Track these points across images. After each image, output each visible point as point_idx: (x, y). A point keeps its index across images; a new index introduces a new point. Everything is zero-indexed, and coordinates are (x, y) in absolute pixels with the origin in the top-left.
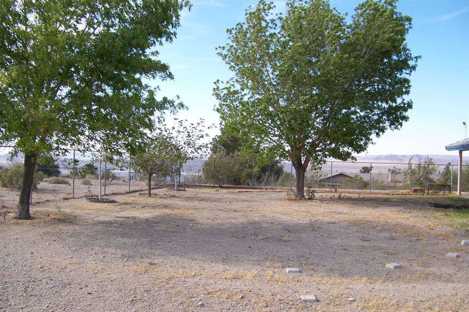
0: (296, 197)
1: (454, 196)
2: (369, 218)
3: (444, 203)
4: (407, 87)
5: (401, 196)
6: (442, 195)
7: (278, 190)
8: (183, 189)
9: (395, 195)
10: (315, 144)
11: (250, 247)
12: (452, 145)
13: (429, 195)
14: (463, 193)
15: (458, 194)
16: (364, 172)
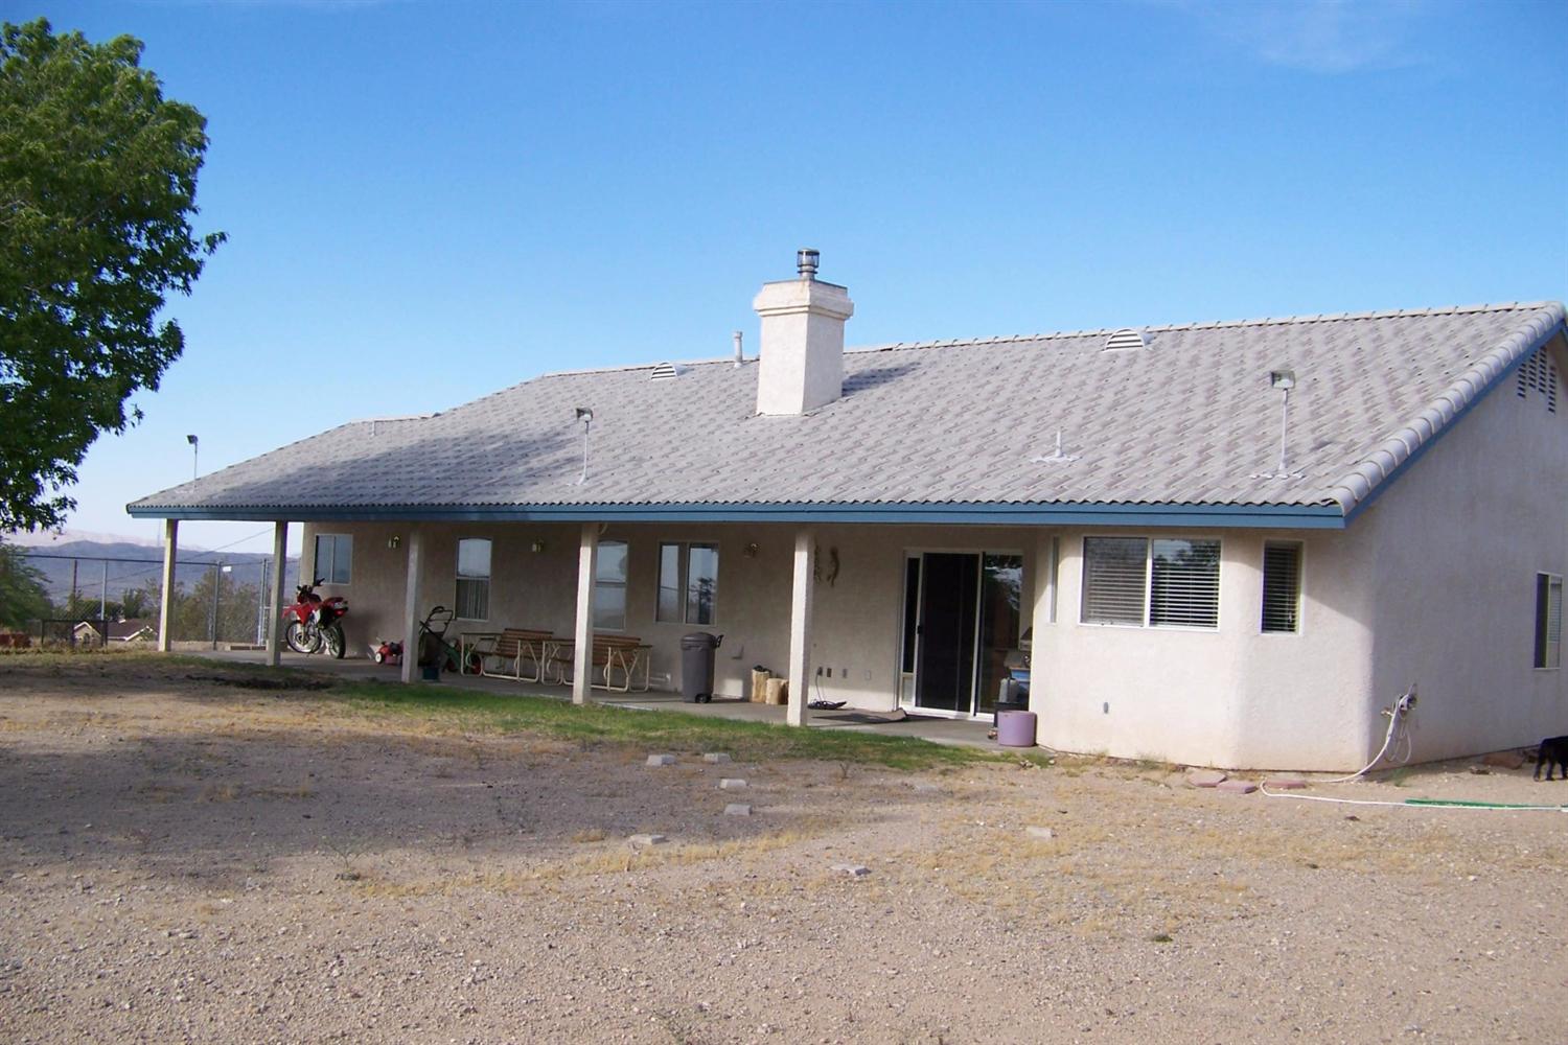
1: (149, 652)
12: (146, 503)
15: (161, 648)
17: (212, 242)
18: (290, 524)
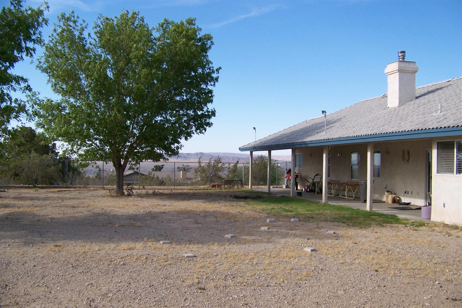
0: (117, 193)
1: (247, 189)
2: (190, 208)
3: (242, 195)
4: (211, 97)
5: (203, 190)
6: (236, 188)
7: (91, 189)
8: (3, 190)
9: (197, 190)
10: (134, 147)
11: (116, 232)
12: (244, 147)
13: (225, 189)
14: (253, 187)
15: (250, 188)
16: (156, 170)
17: (218, 70)
18: (272, 151)
